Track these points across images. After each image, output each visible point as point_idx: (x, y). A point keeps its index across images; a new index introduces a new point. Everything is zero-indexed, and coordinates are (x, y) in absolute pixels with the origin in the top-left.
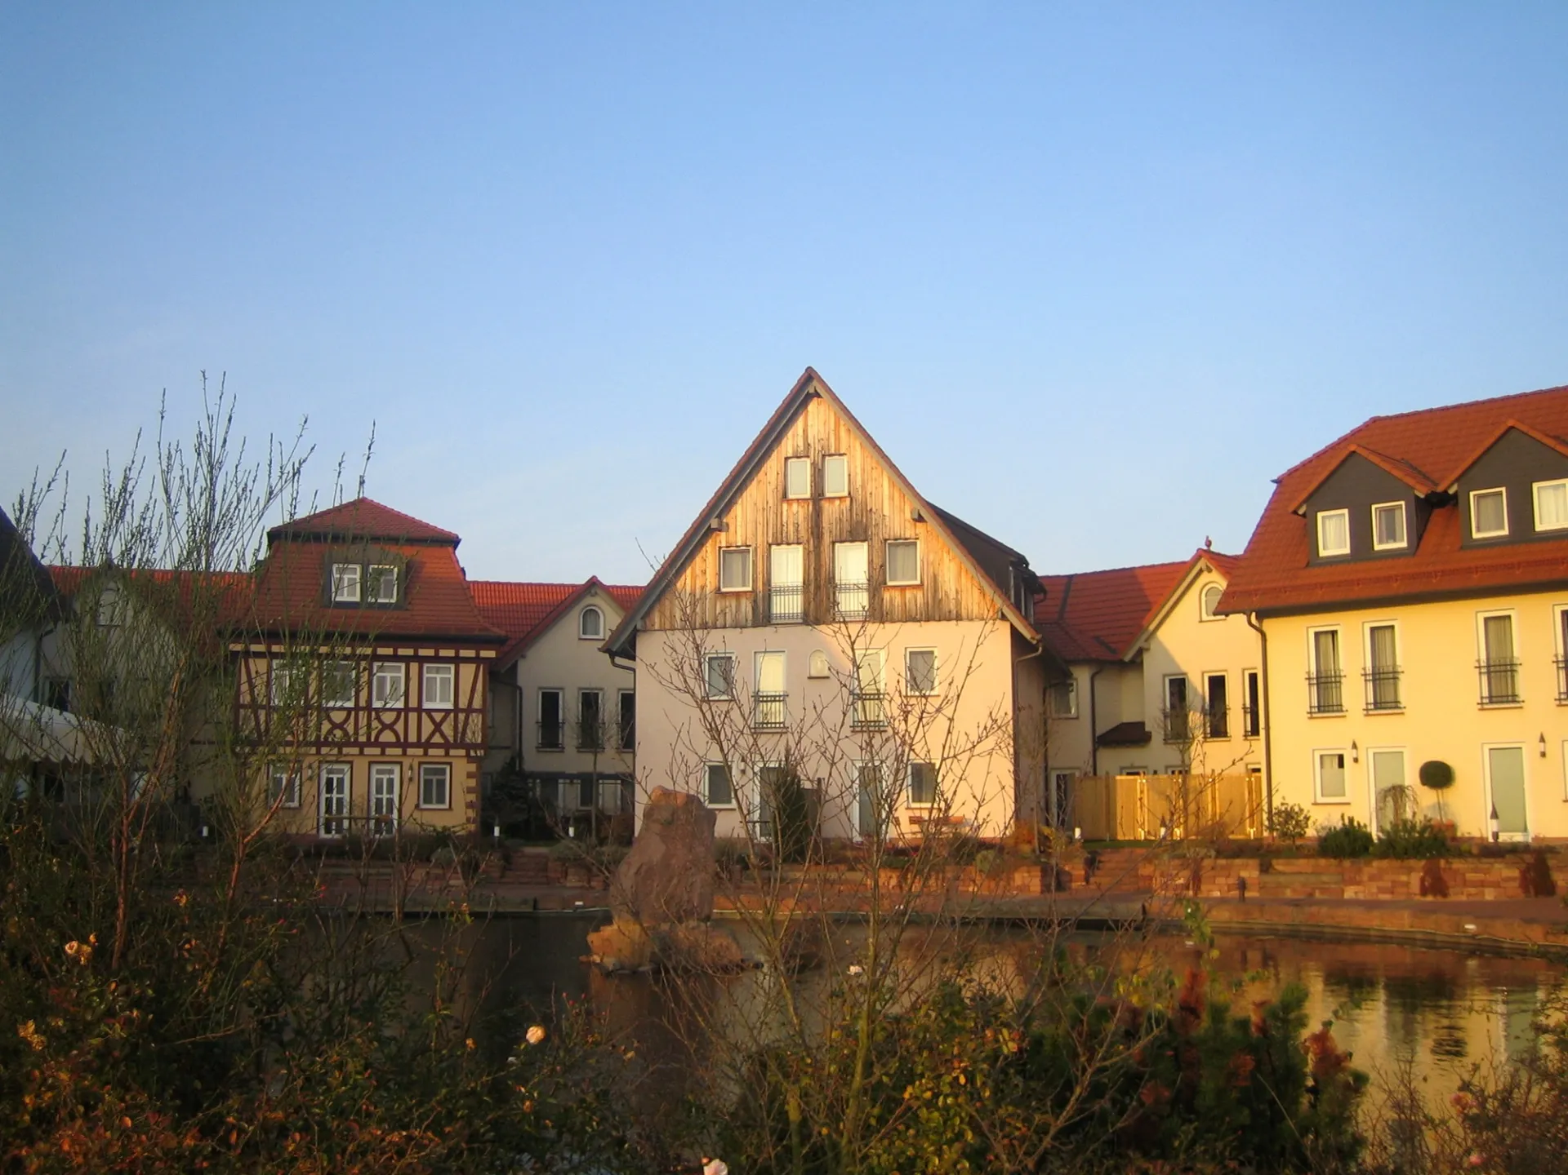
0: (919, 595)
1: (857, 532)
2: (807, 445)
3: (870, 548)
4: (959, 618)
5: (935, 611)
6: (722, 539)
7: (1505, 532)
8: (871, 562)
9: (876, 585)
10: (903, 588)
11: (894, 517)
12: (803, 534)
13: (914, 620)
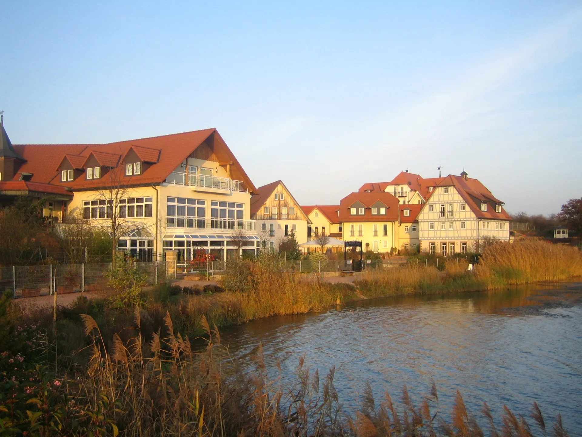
0: (294, 216)
1: (286, 206)
2: (278, 192)
3: (287, 208)
4: (300, 220)
5: (297, 219)
6: (265, 206)
7: (377, 214)
8: (287, 211)
9: (288, 215)
10: (292, 215)
11: (291, 203)
12: (277, 206)
13: (293, 220)
